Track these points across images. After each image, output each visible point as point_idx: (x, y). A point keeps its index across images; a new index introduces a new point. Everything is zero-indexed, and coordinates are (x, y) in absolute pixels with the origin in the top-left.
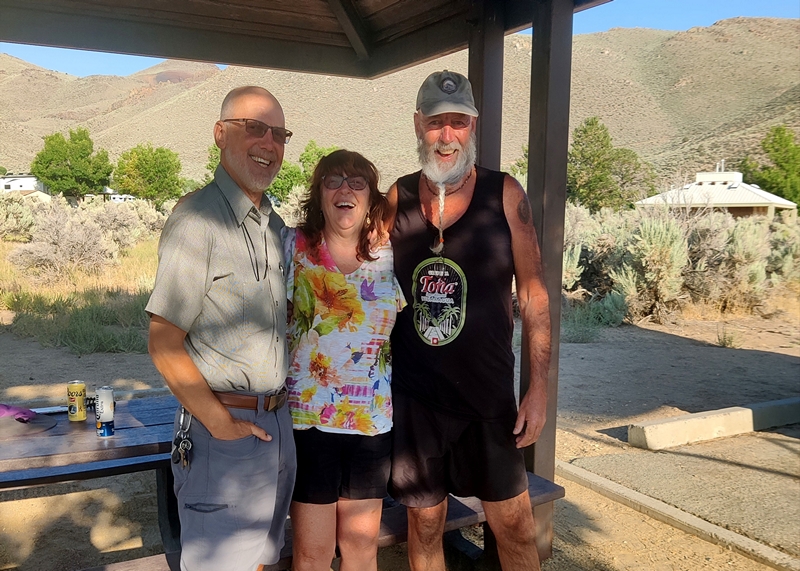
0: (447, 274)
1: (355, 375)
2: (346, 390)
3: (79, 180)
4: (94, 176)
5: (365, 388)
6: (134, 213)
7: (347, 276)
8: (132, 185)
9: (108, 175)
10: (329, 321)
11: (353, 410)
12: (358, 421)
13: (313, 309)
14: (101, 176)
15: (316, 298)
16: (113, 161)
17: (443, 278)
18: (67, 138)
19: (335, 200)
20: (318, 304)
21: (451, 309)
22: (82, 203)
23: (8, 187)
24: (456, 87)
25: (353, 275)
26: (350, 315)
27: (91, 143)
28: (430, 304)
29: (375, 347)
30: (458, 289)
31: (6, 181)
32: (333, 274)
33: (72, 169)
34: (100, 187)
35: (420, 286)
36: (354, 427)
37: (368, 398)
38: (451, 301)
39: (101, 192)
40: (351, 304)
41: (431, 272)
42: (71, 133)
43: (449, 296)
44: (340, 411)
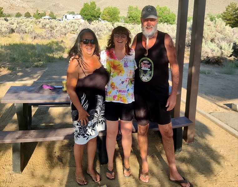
0: (148, 62)
1: (122, 87)
2: (120, 91)
3: (92, 16)
4: (96, 15)
5: (125, 91)
6: (105, 26)
7: (120, 61)
8: (106, 18)
9: (100, 15)
10: (115, 73)
11: (122, 96)
12: (123, 99)
13: (110, 71)
14: (98, 15)
15: (111, 68)
16: (101, 11)
17: (147, 63)
18: (89, 4)
19: (117, 41)
20: (112, 69)
21: (149, 72)
22: (92, 23)
23: (74, 18)
24: (152, 11)
25: (122, 60)
26: (121, 71)
27: (96, 5)
28: (143, 70)
29: (128, 80)
30: (151, 66)
31: (73, 16)
32: (116, 61)
33: (90, 13)
34: (97, 18)
35: (141, 65)
36: (122, 101)
37: (126, 93)
38: (149, 70)
39: (98, 20)
40: (121, 69)
41: (144, 62)
42: (91, 3)
43: (149, 68)
44: (118, 96)
